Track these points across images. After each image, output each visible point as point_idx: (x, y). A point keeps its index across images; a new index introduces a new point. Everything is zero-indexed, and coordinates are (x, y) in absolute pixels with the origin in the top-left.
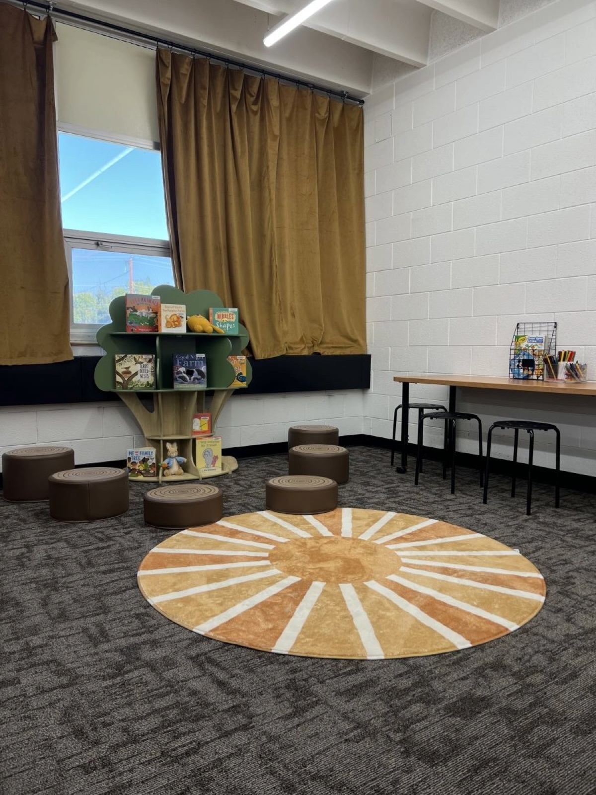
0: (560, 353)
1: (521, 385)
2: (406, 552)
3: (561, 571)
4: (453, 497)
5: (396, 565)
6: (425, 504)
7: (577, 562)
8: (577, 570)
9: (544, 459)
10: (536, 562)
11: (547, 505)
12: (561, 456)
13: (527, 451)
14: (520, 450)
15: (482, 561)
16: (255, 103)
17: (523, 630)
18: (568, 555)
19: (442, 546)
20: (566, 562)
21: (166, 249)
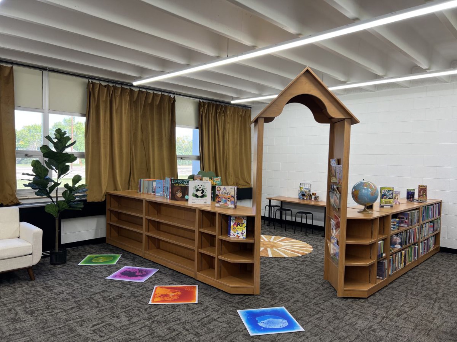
0: (312, 193)
1: (302, 202)
2: (282, 243)
3: (315, 246)
4: (285, 232)
5: (282, 246)
6: (280, 234)
7: (318, 244)
8: (318, 245)
9: (310, 222)
10: (310, 244)
11: (310, 233)
12: (313, 221)
13: (306, 220)
14: (303, 219)
15: (299, 244)
16: (223, 113)
17: (310, 253)
18: (316, 243)
19: (289, 242)
20: (316, 244)
21: (198, 158)
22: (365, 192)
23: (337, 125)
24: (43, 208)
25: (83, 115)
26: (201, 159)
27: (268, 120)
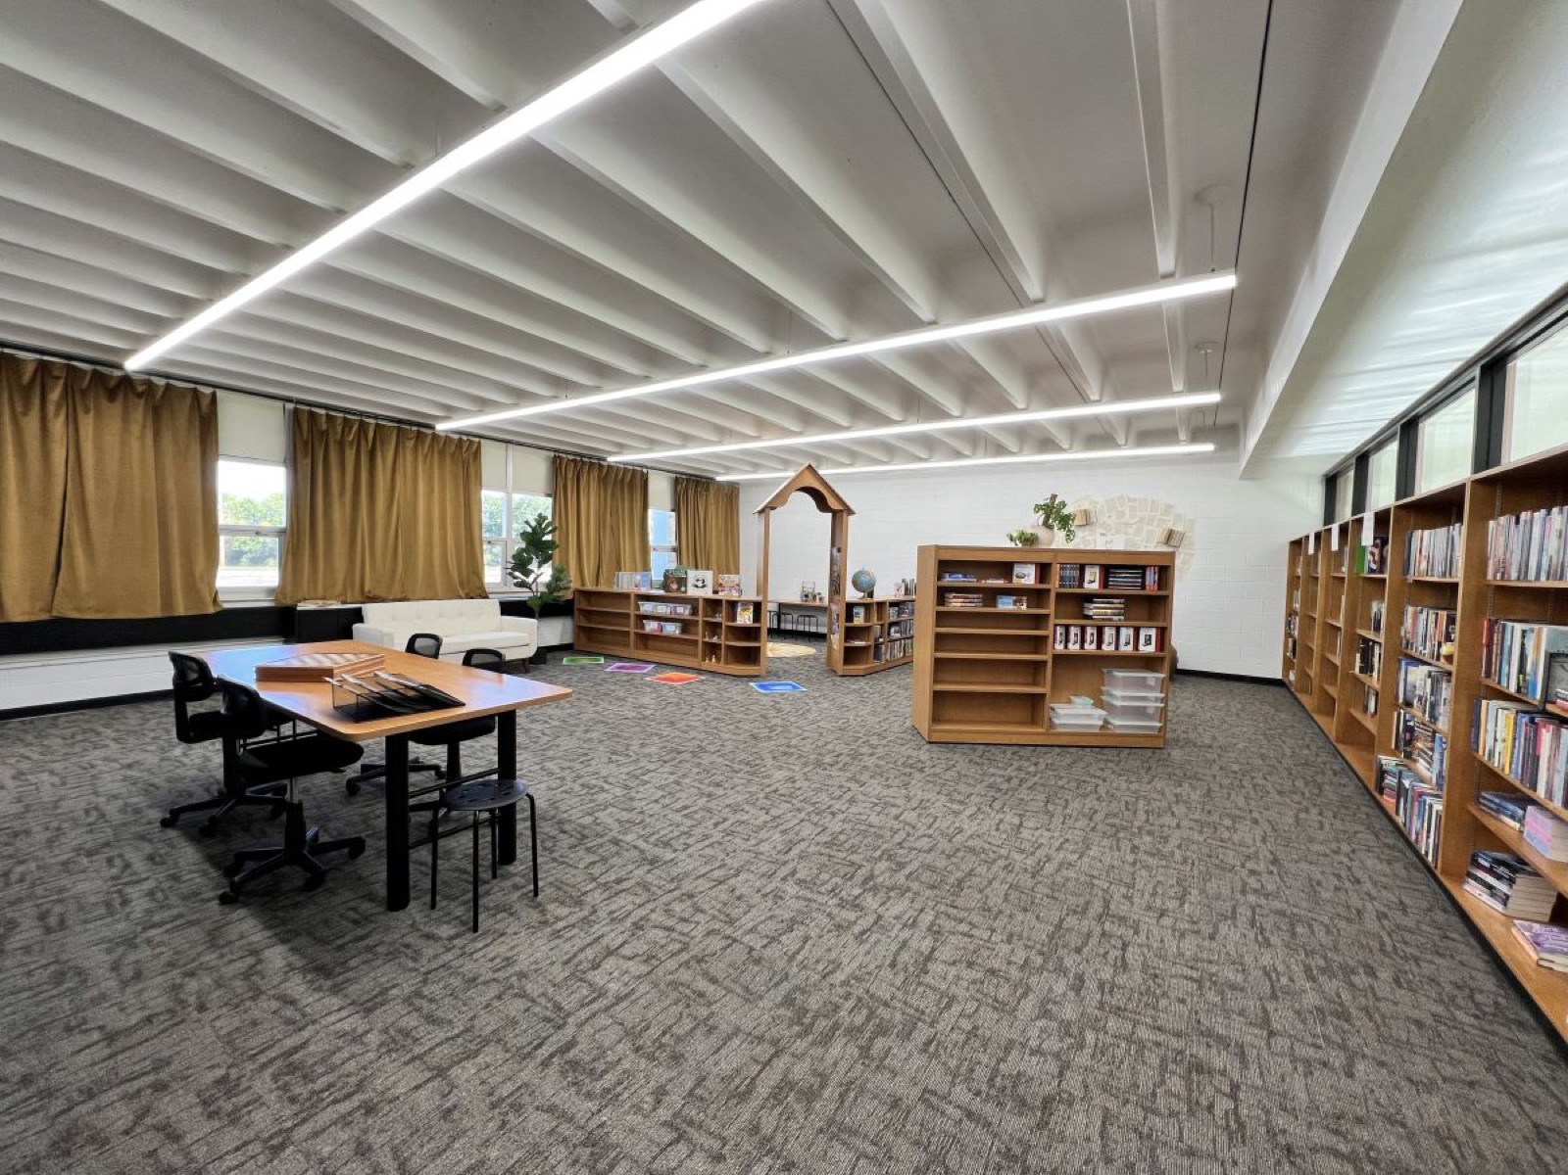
0: (815, 591)
1: (804, 603)
14: (806, 626)
16: (705, 492)
21: (674, 550)
22: (864, 579)
23: (838, 515)
24: (525, 602)
25: (549, 495)
26: (677, 550)
27: (773, 508)
